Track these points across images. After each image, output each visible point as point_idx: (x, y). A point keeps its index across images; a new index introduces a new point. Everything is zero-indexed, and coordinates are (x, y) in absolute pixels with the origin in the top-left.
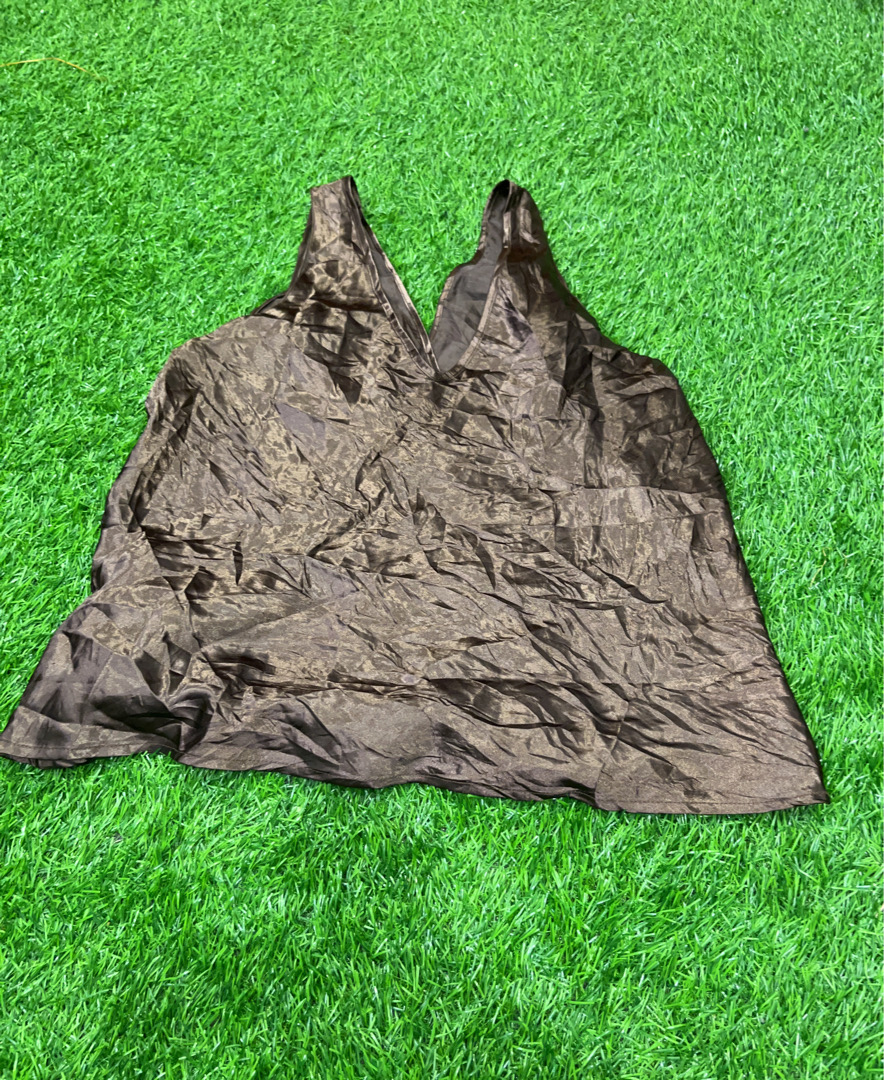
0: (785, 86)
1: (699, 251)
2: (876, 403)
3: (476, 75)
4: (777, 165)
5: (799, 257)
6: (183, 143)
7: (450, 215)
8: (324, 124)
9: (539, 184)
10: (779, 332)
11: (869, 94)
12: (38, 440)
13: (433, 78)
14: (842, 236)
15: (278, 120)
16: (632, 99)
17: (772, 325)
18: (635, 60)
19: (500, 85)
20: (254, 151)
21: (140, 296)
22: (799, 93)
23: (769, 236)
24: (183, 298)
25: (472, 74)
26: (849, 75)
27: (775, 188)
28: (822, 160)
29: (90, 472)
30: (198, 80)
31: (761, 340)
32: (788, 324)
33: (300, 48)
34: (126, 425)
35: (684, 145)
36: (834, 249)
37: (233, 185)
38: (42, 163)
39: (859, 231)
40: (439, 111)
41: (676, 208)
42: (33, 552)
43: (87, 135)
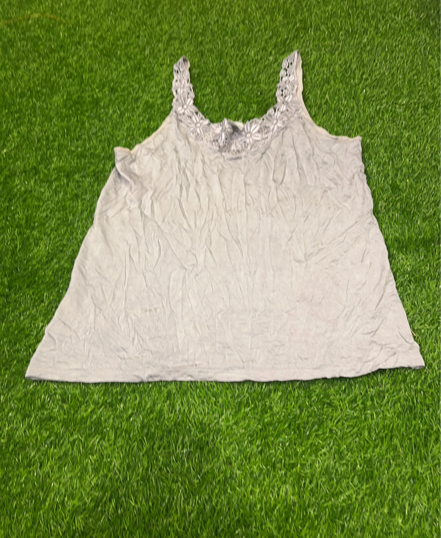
0: (368, 13)
1: (332, 82)
2: (408, 139)
3: (232, 14)
4: (365, 46)
5: (375, 83)
6: (104, 47)
7: (224, 72)
8: (166, 38)
9: (261, 58)
10: (367, 114)
11: (404, 15)
12: (54, 170)
13: (213, 16)
14: (393, 74)
15: (145, 36)
16: (301, 21)
17: (364, 111)
18: (301, 5)
19: (242, 18)
20: (136, 50)
21: (92, 112)
22: (373, 16)
23: (362, 76)
24: (111, 111)
25: (230, 14)
26: (395, 8)
27: (365, 56)
28: (384, 43)
29: (78, 182)
30: (109, 21)
31: (360, 117)
32: (370, 110)
33: (153, 6)
34: (91, 163)
35: (324, 40)
36: (389, 79)
37: (128, 64)
38: (43, 59)
39: (400, 72)
40: (216, 29)
41: (322, 65)
42: (57, 213)
43: (61, 47)
